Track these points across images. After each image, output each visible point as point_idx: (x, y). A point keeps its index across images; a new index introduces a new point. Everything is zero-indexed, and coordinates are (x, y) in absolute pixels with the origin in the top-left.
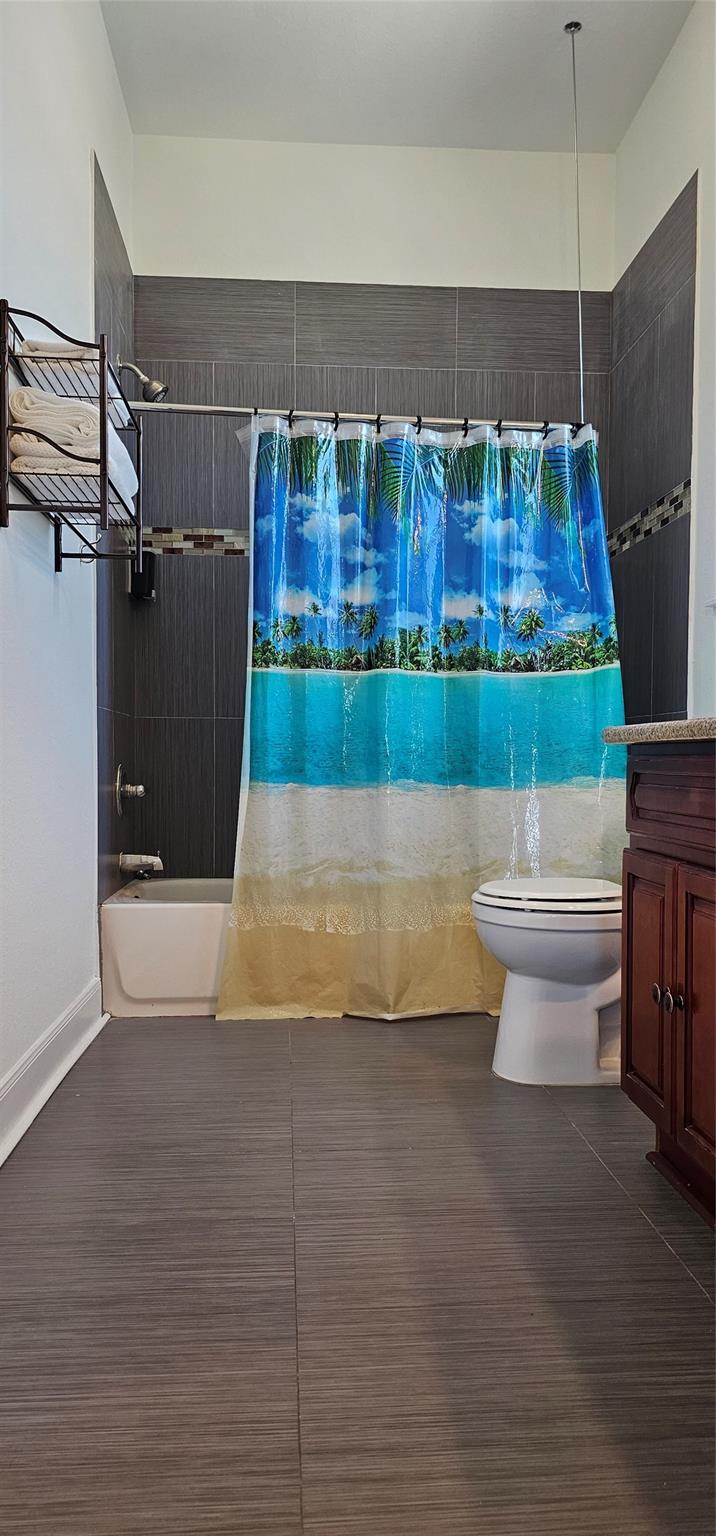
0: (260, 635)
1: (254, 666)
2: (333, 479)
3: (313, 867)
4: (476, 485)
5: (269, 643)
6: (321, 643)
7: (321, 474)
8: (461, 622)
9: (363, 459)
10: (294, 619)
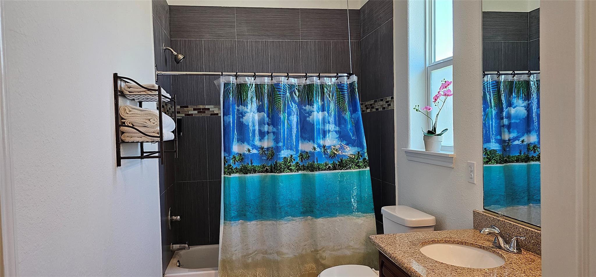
0: (227, 162)
1: (224, 174)
2: (254, 99)
3: (251, 254)
4: (311, 100)
5: (231, 166)
6: (252, 164)
7: (249, 98)
8: (307, 153)
9: (266, 91)
10: (241, 154)
